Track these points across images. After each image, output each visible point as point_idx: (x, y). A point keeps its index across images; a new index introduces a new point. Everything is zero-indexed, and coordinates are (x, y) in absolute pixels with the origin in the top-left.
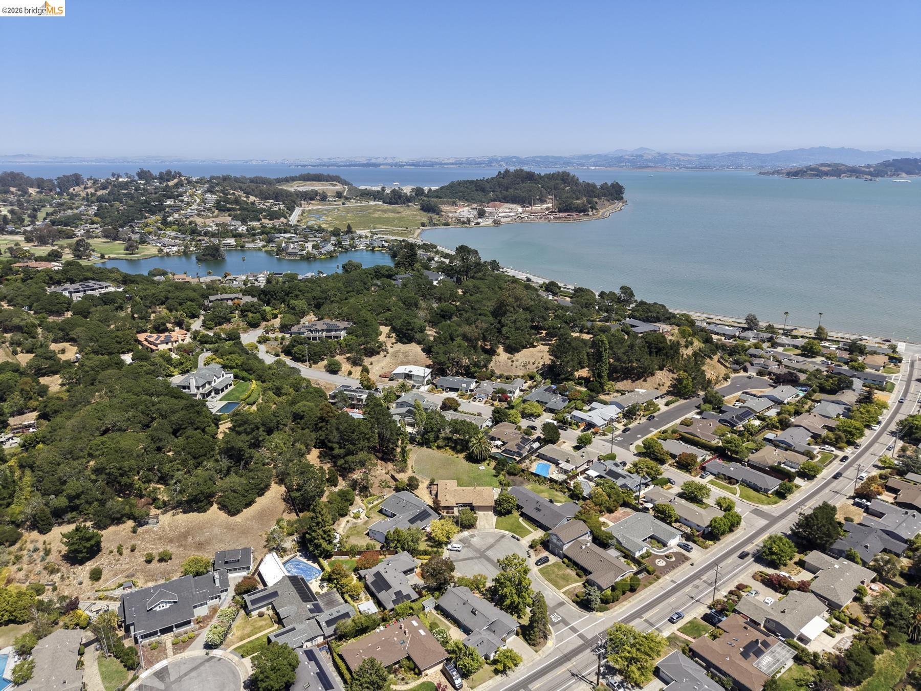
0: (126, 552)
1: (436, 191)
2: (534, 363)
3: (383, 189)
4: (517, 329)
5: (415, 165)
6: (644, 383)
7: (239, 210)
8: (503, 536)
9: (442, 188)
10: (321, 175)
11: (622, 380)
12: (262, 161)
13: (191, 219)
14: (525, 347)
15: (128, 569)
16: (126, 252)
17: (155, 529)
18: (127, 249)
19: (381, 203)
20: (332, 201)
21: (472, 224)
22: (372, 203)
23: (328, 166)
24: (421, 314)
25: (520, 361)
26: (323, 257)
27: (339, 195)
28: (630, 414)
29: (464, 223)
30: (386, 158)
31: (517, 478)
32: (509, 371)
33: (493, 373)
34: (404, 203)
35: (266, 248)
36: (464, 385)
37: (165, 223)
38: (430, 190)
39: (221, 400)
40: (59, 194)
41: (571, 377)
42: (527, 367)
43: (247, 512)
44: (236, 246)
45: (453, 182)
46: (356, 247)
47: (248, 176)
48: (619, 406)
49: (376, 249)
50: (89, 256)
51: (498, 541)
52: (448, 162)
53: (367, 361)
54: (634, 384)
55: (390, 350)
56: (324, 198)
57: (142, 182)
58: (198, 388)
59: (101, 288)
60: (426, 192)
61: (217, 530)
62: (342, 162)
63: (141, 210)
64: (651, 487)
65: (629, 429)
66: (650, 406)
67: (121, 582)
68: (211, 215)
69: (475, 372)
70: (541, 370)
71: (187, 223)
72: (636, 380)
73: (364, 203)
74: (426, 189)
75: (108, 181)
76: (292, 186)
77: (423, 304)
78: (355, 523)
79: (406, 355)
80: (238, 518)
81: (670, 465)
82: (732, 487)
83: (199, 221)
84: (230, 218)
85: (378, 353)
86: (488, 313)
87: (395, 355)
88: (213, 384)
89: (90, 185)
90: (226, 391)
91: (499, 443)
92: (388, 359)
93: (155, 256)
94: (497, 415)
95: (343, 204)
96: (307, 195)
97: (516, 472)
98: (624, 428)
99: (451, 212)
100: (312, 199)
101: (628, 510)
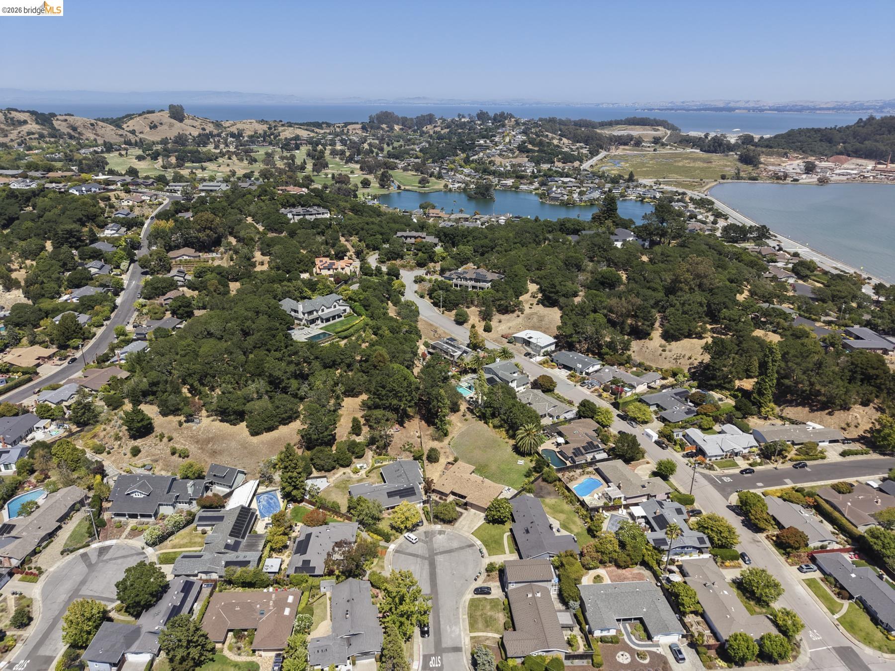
0: (165, 440)
1: (769, 140)
2: (690, 358)
3: (706, 136)
4: (684, 313)
5: (779, 109)
6: (828, 417)
7: (538, 151)
8: (471, 546)
9: (776, 137)
10: (647, 119)
11: (797, 405)
12: (613, 104)
13: (493, 159)
14: (689, 336)
15: (158, 454)
16: (420, 185)
17: (194, 428)
18: (420, 183)
19: (698, 151)
20: (645, 147)
21: (789, 180)
22: (689, 150)
23: (676, 110)
24: (581, 277)
25: (673, 352)
26: (583, 204)
27: (657, 141)
28: (769, 452)
29: (778, 178)
30: (748, 102)
31: (550, 487)
32: (652, 361)
33: (629, 360)
34: (724, 152)
35: (537, 191)
36: (580, 366)
37: (467, 161)
38: (762, 138)
39: (321, 329)
40: (415, 131)
41: (727, 385)
42: (679, 361)
43: (266, 436)
44: (512, 187)
45: (793, 130)
46: (626, 196)
47: (573, 119)
48: (758, 437)
49: (647, 200)
50: (389, 186)
51: (462, 548)
52: (825, 106)
53: (497, 317)
54: (811, 415)
55: (527, 311)
56: (638, 143)
57: (479, 122)
58: (304, 314)
59: (318, 214)
60: (756, 140)
61: (233, 444)
62: (695, 105)
63: (456, 148)
64: (706, 556)
65: (752, 471)
66: (809, 450)
67: (146, 463)
68: (511, 155)
69: (607, 354)
70: (695, 368)
71: (487, 162)
72: (817, 410)
73: (680, 150)
74: (757, 137)
75: (453, 121)
76: (614, 130)
77: (590, 266)
78: (350, 477)
79: (541, 319)
80: (255, 440)
81: (767, 537)
82: (839, 601)
83: (498, 160)
84: (527, 159)
85: (513, 312)
86: (660, 288)
87: (529, 317)
88: (320, 313)
89: (439, 124)
90: (332, 322)
91: (561, 440)
92: (520, 320)
93: (440, 191)
94: (583, 409)
95: (655, 150)
96: (621, 139)
97: (550, 480)
98: (748, 467)
99: (773, 165)
100: (626, 144)
101: (647, 573)
